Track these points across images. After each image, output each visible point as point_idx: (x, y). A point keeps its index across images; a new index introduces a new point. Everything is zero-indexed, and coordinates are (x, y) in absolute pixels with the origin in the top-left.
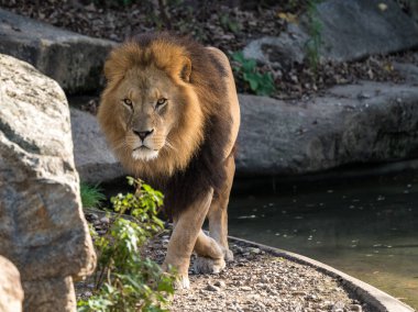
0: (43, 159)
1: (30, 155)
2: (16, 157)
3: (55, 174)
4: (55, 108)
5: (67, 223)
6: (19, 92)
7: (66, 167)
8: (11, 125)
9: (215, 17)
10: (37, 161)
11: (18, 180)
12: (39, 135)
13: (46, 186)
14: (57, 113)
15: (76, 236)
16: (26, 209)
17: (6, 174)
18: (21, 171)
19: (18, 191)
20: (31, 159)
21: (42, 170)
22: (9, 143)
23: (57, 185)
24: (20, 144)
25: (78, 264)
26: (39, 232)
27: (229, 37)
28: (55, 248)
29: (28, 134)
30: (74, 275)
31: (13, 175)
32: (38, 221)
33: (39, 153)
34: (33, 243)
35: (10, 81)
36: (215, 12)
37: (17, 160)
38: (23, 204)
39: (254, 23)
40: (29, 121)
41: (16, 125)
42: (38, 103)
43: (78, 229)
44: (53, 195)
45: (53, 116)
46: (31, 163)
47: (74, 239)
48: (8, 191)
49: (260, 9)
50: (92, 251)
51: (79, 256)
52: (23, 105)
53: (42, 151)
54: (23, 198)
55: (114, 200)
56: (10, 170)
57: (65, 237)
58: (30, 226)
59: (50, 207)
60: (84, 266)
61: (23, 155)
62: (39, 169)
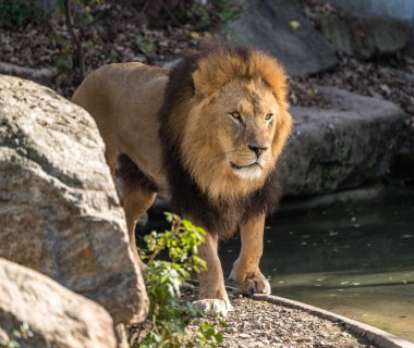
0: (87, 194)
1: (72, 190)
2: (56, 193)
3: (100, 210)
4: (89, 137)
5: (116, 265)
6: (50, 121)
7: (111, 201)
8: (49, 157)
10: (80, 197)
11: (61, 219)
12: (79, 167)
13: (90, 223)
14: (92, 143)
15: (127, 279)
16: (69, 250)
17: (46, 212)
18: (62, 208)
19: (60, 230)
20: (74, 195)
21: (86, 207)
22: (48, 178)
23: (104, 222)
24: (59, 178)
25: (130, 310)
26: (85, 275)
27: (141, 59)
28: (104, 293)
29: (69, 167)
30: (126, 323)
31: (54, 213)
32: (83, 263)
33: (82, 188)
34: (78, 288)
35: (37, 109)
37: (58, 196)
38: (66, 245)
40: (66, 152)
41: (54, 157)
42: (71, 132)
43: (128, 271)
44: (100, 234)
45: (88, 146)
46: (74, 199)
47: (124, 283)
48: (49, 230)
50: (144, 296)
51: (131, 302)
52: (57, 134)
53: (85, 186)
54: (65, 238)
55: (147, 239)
56: (50, 208)
57: (114, 280)
58: (74, 268)
59: (96, 248)
60: (137, 313)
61: (64, 190)
62: (83, 205)
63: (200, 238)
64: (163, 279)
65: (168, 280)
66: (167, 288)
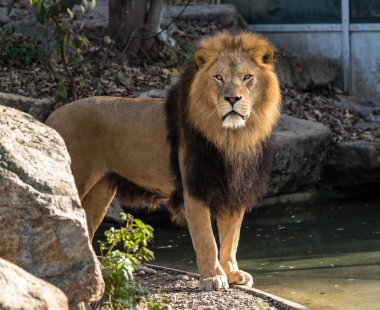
0: (55, 198)
1: (43, 195)
2: (31, 197)
3: (65, 211)
4: (58, 153)
5: (78, 255)
6: (27, 140)
7: (74, 204)
8: (25, 169)
9: (107, 72)
10: (50, 200)
11: (34, 218)
13: (57, 221)
14: (60, 157)
15: (87, 266)
16: (41, 243)
17: (22, 212)
18: (35, 209)
19: (33, 227)
20: (44, 199)
21: (54, 208)
22: (24, 185)
23: (68, 221)
24: (33, 185)
25: (89, 291)
26: (53, 263)
27: (122, 90)
28: (68, 277)
29: (41, 176)
30: (86, 301)
31: (29, 213)
32: (52, 253)
33: (51, 193)
34: (48, 273)
35: (17, 130)
36: (106, 68)
37: (32, 200)
38: (38, 239)
39: (142, 78)
40: (39, 164)
41: (29, 169)
42: (44, 149)
43: (88, 259)
44: (65, 230)
45: (58, 160)
46: (45, 202)
47: (85, 269)
48: (25, 227)
49: (146, 65)
50: (100, 279)
51: (91, 284)
52: (32, 151)
53: (54, 191)
54: (38, 234)
55: (107, 234)
56: (26, 209)
57: (76, 267)
58: (44, 258)
59: (62, 241)
60: (95, 293)
61: (37, 195)
62: (52, 207)
63: (148, 233)
64: (119, 266)
65: (123, 267)
66: (123, 273)
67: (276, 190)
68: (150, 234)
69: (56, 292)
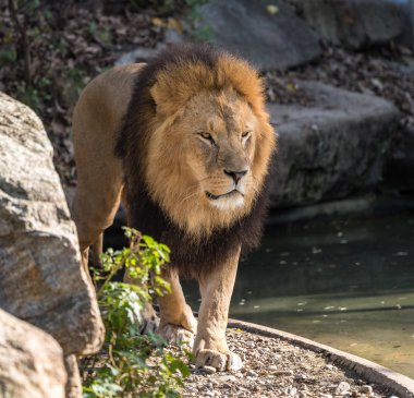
0: (33, 206)
1: (15, 201)
3: (47, 224)
4: (35, 140)
5: (66, 287)
7: (60, 214)
9: (73, 23)
10: (25, 209)
11: (3, 234)
12: (23, 174)
13: (37, 239)
14: (39, 147)
15: (79, 304)
16: (12, 270)
18: (4, 221)
19: (2, 246)
20: (17, 206)
21: (32, 220)
23: (52, 238)
24: (1, 187)
25: (83, 339)
26: (30, 299)
27: (95, 49)
28: (53, 319)
30: (78, 354)
32: (28, 285)
33: (27, 198)
38: (8, 264)
39: (123, 32)
40: (9, 157)
42: (14, 134)
43: (81, 294)
44: (48, 252)
45: (34, 151)
46: (18, 211)
47: (76, 307)
50: (99, 323)
51: (84, 330)
53: (31, 196)
54: (8, 257)
55: (102, 258)
57: (64, 304)
58: (18, 292)
59: (44, 268)
60: (90, 342)
61: (6, 201)
62: (28, 218)
63: (163, 256)
64: (121, 303)
65: (126, 305)
66: (127, 312)
67: (318, 196)
68: (166, 258)
69: (45, 340)
